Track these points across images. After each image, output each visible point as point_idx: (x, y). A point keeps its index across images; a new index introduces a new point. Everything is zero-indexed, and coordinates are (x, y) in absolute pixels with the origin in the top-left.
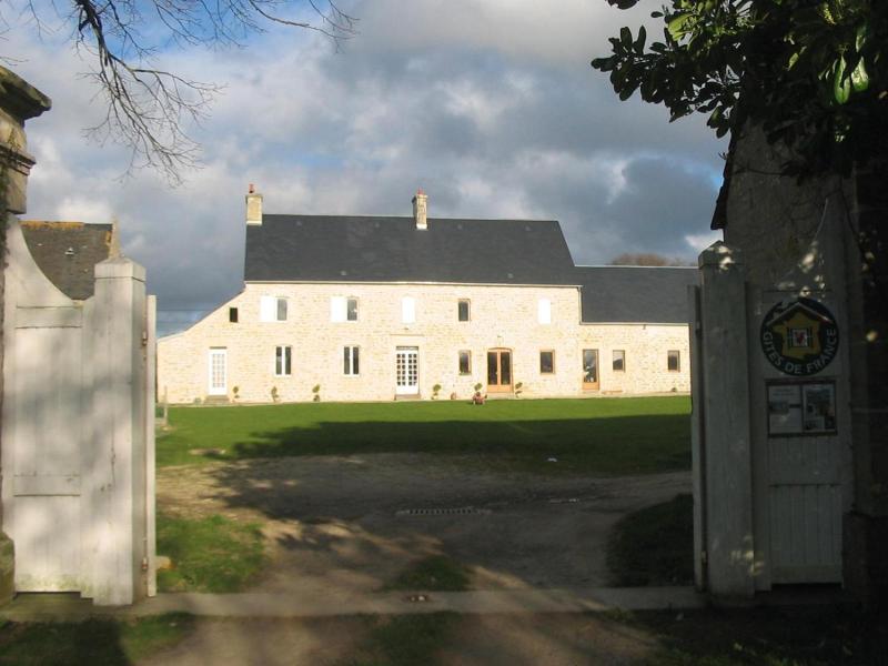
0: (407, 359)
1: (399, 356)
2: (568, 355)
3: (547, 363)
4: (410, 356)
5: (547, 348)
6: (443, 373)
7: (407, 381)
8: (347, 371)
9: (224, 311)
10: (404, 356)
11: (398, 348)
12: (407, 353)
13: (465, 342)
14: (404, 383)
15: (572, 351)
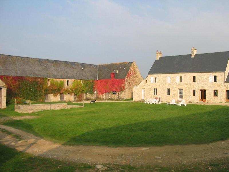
0: (181, 92)
1: (179, 91)
2: (221, 92)
3: (216, 93)
4: (182, 91)
5: (216, 89)
6: (189, 96)
7: (181, 97)
8: (168, 95)
9: (145, 80)
10: (180, 91)
11: (179, 89)
12: (181, 90)
13: (194, 88)
14: (180, 98)
15: (222, 90)
